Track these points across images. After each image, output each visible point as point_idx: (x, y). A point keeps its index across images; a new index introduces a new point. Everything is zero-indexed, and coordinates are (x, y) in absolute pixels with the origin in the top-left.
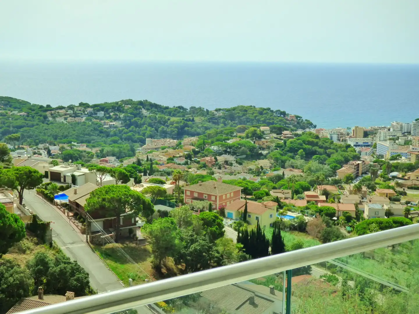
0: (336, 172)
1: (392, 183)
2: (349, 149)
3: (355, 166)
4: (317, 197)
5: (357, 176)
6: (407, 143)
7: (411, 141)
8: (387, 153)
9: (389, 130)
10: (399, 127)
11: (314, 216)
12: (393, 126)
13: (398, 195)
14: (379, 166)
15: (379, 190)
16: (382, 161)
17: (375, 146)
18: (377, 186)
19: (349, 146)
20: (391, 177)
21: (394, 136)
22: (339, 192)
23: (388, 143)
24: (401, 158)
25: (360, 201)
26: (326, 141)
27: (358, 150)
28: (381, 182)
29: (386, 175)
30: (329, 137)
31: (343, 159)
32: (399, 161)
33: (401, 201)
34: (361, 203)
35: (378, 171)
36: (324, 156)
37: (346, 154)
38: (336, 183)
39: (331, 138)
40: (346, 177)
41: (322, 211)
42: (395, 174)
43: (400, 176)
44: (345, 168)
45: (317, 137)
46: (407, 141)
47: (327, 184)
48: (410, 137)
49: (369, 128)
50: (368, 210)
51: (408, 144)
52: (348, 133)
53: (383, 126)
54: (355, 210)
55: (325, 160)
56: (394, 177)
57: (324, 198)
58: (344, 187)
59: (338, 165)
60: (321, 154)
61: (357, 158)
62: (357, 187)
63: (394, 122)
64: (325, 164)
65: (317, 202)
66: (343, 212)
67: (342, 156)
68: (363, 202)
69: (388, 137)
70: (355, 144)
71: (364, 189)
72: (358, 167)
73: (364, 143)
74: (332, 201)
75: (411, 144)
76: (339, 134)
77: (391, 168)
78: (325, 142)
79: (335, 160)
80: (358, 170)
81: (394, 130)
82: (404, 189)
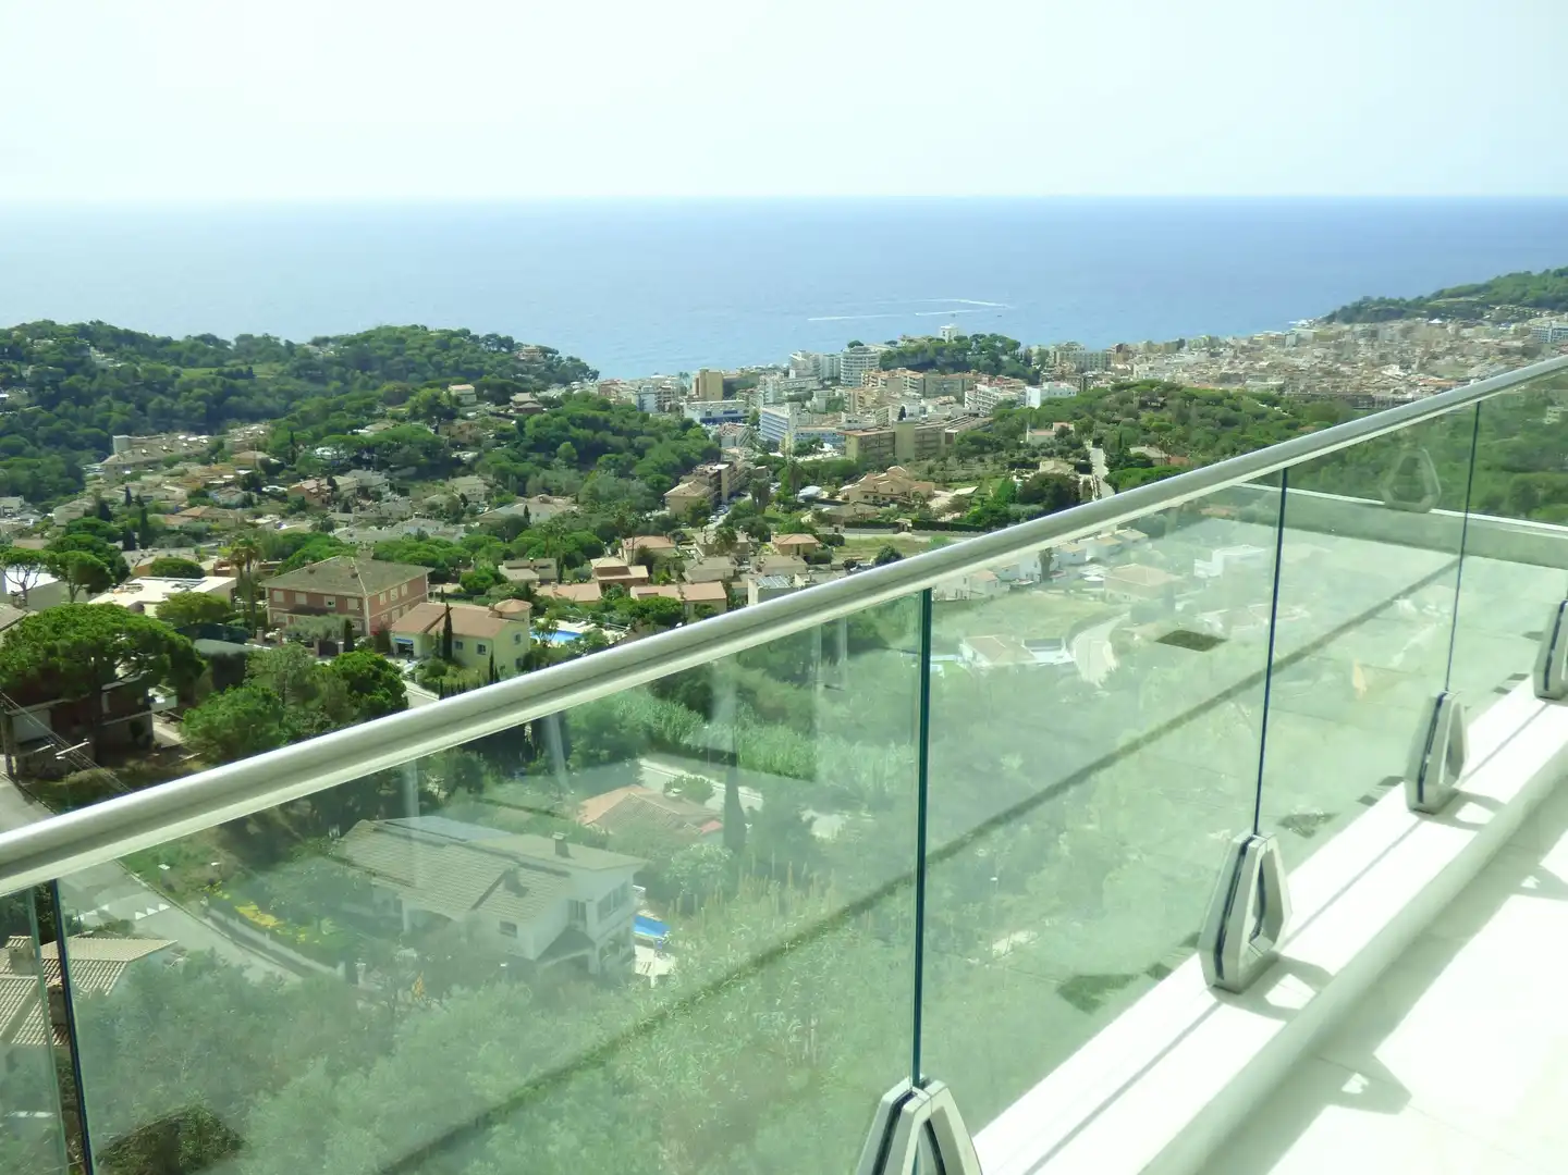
0: (664, 498)
1: (807, 518)
2: (690, 432)
3: (710, 478)
4: (624, 570)
5: (718, 504)
6: (834, 406)
7: (840, 400)
8: (787, 438)
9: (787, 374)
10: (811, 365)
11: (628, 628)
12: (795, 364)
13: (824, 548)
14: (771, 473)
15: (778, 539)
16: (776, 460)
17: (753, 418)
18: (772, 526)
19: (688, 424)
20: (802, 501)
21: (801, 389)
22: (678, 550)
23: (785, 412)
24: (822, 447)
25: (735, 571)
26: (631, 414)
27: (713, 434)
28: (780, 515)
29: (790, 495)
30: (634, 401)
31: (678, 461)
32: (819, 457)
33: (834, 562)
34: (737, 576)
35: (769, 486)
36: (628, 455)
37: (684, 446)
38: (667, 527)
39: (641, 402)
40: (692, 508)
41: (647, 611)
42: (811, 490)
43: (825, 495)
44: (687, 485)
45: (606, 406)
46: (833, 400)
47: (645, 533)
48: (839, 391)
49: (733, 373)
50: (757, 592)
51: (835, 410)
52: (682, 388)
53: (770, 366)
54: (725, 597)
55: (631, 464)
56: (810, 500)
57: (641, 572)
58: (688, 535)
59: (667, 478)
60: (617, 450)
61: (713, 455)
62: (724, 536)
63: (800, 353)
64: (634, 478)
65: (627, 584)
66: (696, 606)
67: (674, 451)
68: (741, 572)
69: (786, 394)
70: (704, 416)
71: (742, 538)
72: (719, 480)
73: (725, 413)
74: (664, 579)
75: (843, 410)
76: (659, 393)
77: (801, 477)
78: (627, 417)
79: (659, 464)
80: (719, 487)
81: (797, 375)
82: (837, 530)
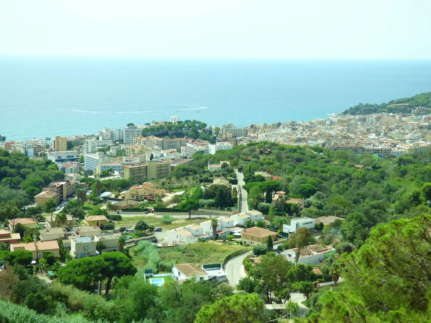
0: (34, 198)
1: (104, 207)
2: (50, 166)
3: (57, 188)
4: (8, 236)
5: (61, 201)
6: (120, 153)
7: (124, 151)
8: (97, 168)
9: (98, 138)
10: (109, 134)
11: (3, 267)
12: (102, 134)
13: (111, 222)
14: (88, 186)
15: (89, 218)
16: (91, 180)
17: (81, 159)
18: (86, 211)
19: (49, 163)
20: (102, 199)
21: (104, 145)
22: (38, 224)
23: (96, 156)
24: (114, 173)
25: (65, 235)
26: (19, 158)
27: (61, 167)
28: (91, 206)
29: (96, 196)
30: (23, 151)
31: (42, 180)
32: (111, 178)
33: (115, 229)
34: (66, 237)
35: (86, 192)
36: (18, 178)
37: (45, 173)
38: (35, 213)
39: (26, 152)
40: (47, 204)
41: (14, 257)
42: (106, 194)
43: (113, 196)
44: (45, 192)
45: (7, 154)
46: (120, 151)
47: (22, 217)
48: (122, 146)
49: (72, 137)
50: (75, 245)
51: (121, 155)
52: (47, 145)
53: (90, 135)
54: (58, 247)
55: (19, 182)
56: (106, 198)
57: (17, 236)
58: (44, 217)
59: (36, 189)
60: (12, 175)
61: (60, 177)
62: (60, 217)
63: (104, 129)
64: (20, 189)
65: (8, 243)
66: (44, 253)
67: (40, 175)
68: (69, 235)
69: (97, 148)
70: (57, 158)
71: (69, 218)
72: (62, 190)
73: (68, 157)
74: (29, 239)
75: (125, 155)
76: (35, 148)
77: (101, 187)
78: (18, 160)
79: (32, 181)
80: (62, 193)
81: (103, 139)
82: (118, 213)
